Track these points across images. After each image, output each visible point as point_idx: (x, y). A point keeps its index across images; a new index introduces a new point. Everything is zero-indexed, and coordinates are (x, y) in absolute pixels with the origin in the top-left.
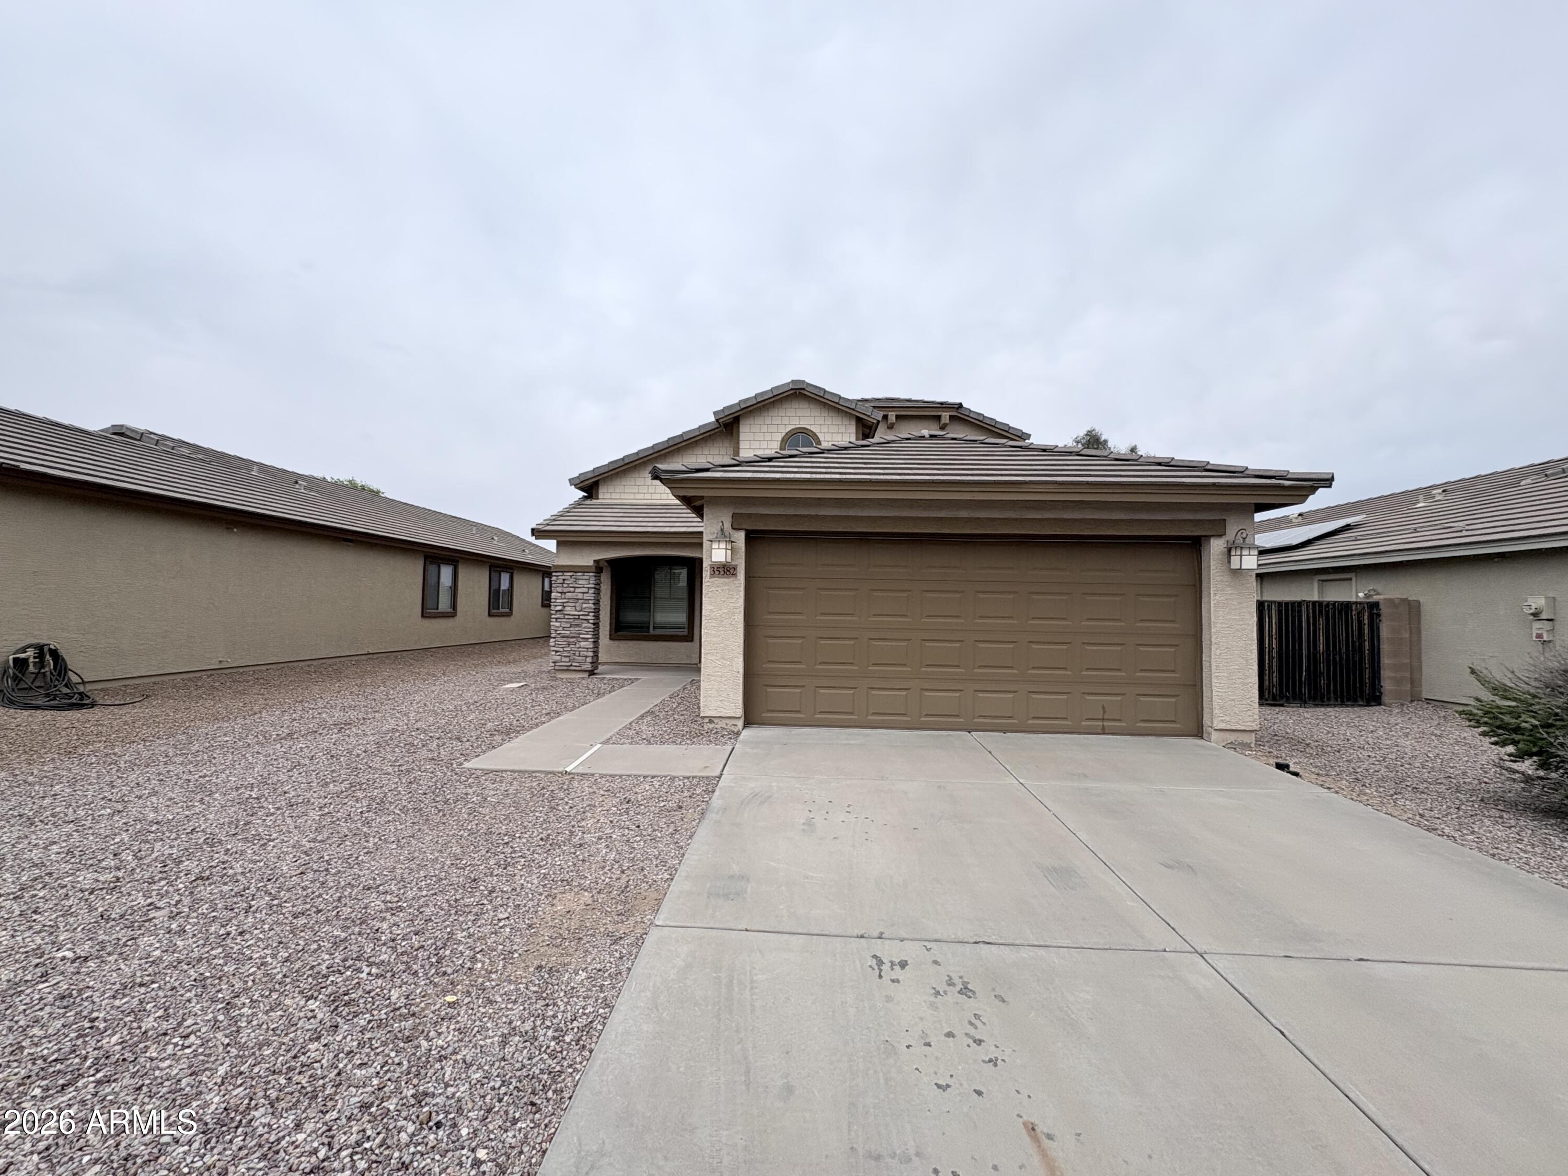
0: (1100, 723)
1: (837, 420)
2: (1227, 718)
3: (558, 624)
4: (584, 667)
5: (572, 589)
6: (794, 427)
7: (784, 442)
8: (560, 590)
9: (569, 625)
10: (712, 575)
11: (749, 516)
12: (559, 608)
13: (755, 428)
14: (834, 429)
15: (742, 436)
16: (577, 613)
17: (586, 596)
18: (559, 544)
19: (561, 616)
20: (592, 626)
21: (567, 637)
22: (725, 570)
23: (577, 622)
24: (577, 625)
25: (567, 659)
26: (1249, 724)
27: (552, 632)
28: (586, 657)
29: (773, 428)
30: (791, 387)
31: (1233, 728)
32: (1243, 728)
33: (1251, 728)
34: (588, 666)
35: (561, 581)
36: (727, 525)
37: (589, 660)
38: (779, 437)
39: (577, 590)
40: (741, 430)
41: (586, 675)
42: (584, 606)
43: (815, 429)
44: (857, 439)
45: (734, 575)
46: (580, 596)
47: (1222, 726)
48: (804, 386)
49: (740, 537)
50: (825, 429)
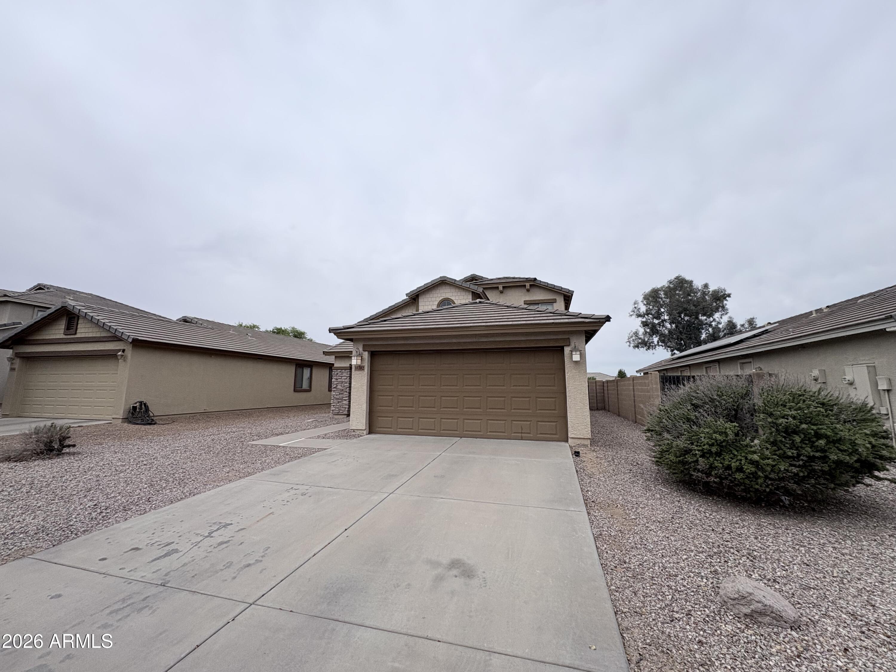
0: (520, 435)
1: (463, 293)
2: (575, 432)
3: (334, 393)
4: (344, 413)
5: (340, 378)
6: (443, 298)
7: (439, 305)
8: (335, 378)
9: (338, 394)
10: (355, 370)
11: (369, 345)
12: (335, 386)
13: (425, 300)
14: (461, 297)
15: (420, 304)
16: (342, 388)
17: (346, 381)
18: (336, 357)
19: (336, 390)
20: (348, 394)
21: (338, 399)
22: (360, 368)
23: (342, 392)
24: (342, 394)
25: (337, 409)
26: (586, 435)
27: (332, 397)
28: (345, 408)
29: (433, 299)
30: (440, 280)
31: (578, 437)
32: (583, 437)
33: (587, 437)
34: (346, 412)
35: (336, 374)
36: (361, 349)
37: (347, 409)
38: (436, 303)
39: (343, 378)
40: (419, 301)
41: (346, 416)
42: (345, 385)
43: (453, 298)
44: (472, 300)
45: (363, 370)
46: (344, 380)
47: (573, 436)
48: (446, 279)
49: (366, 355)
50: (457, 298)
